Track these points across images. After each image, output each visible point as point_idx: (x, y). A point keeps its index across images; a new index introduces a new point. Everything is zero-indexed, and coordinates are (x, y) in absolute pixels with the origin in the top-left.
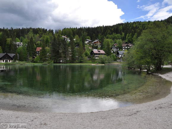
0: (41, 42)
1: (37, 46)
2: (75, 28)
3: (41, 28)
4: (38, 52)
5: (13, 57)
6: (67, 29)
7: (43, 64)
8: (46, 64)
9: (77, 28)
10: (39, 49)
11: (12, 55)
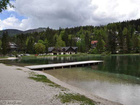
0: (94, 37)
1: (91, 40)
2: (119, 22)
3: (89, 26)
4: (93, 44)
5: (75, 50)
6: (111, 24)
7: (102, 55)
8: (104, 55)
9: (120, 22)
10: (93, 42)
11: (74, 48)
